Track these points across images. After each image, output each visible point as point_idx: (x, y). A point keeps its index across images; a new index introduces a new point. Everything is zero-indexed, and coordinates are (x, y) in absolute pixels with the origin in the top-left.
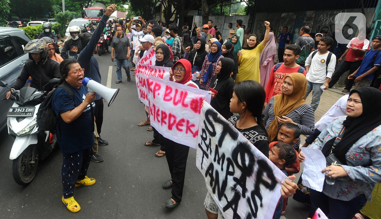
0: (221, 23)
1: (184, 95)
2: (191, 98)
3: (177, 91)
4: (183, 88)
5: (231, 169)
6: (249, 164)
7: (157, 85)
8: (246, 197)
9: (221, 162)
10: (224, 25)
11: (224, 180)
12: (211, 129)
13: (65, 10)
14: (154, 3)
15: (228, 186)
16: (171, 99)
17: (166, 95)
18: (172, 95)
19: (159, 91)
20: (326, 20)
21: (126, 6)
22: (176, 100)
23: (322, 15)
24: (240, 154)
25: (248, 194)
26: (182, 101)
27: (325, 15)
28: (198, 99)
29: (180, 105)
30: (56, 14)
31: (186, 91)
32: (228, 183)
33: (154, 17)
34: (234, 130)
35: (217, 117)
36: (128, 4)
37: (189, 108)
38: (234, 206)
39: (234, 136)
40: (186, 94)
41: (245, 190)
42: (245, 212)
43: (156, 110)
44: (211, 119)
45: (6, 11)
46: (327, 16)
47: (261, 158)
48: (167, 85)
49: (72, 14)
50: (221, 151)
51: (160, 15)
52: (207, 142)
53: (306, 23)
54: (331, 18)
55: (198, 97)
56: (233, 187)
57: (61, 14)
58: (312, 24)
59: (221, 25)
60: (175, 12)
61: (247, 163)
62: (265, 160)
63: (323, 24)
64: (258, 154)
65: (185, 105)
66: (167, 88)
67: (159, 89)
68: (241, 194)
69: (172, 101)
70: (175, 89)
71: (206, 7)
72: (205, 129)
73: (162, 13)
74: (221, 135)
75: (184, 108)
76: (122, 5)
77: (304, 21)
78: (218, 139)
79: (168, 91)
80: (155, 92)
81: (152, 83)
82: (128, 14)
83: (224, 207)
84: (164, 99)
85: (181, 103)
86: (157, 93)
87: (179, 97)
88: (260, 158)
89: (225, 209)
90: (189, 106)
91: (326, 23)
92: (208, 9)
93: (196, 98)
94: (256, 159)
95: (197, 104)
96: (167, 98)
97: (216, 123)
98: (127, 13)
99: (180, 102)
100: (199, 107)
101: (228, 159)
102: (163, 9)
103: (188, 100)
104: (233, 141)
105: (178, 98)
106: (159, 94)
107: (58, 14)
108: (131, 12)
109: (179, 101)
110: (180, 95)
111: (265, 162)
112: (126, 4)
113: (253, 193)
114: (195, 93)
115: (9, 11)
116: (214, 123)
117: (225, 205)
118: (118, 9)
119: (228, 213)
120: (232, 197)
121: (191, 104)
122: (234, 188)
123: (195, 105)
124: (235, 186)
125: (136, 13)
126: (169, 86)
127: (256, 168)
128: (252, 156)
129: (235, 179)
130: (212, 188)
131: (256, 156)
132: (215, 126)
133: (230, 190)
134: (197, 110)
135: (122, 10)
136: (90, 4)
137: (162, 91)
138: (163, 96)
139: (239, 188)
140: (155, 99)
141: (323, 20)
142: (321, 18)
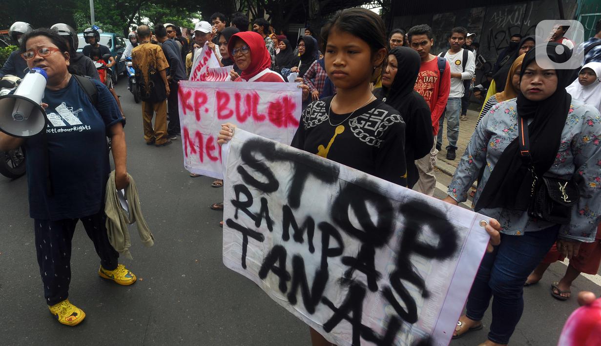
1: (253, 100)
2: (268, 102)
3: (238, 97)
4: (248, 88)
5: (333, 244)
6: (381, 221)
7: (198, 95)
8: (380, 288)
9: (305, 236)
11: (319, 269)
12: (262, 179)
15: (330, 278)
16: (231, 113)
17: (220, 108)
18: (232, 105)
19: (207, 106)
20: (502, 21)
22: (242, 113)
23: (495, 13)
24: (352, 206)
25: (384, 282)
26: (252, 112)
28: (281, 101)
29: (250, 119)
30: (79, 28)
31: (254, 93)
32: (330, 273)
34: (324, 163)
35: (275, 149)
37: (267, 121)
38: (351, 314)
39: (328, 176)
40: (256, 98)
41: (373, 276)
42: (383, 317)
43: (205, 140)
44: (259, 157)
46: (503, 14)
47: (409, 199)
48: (217, 90)
50: (299, 216)
52: (255, 208)
54: (510, 17)
55: (279, 97)
56: (344, 277)
58: (481, 28)
61: (374, 218)
62: (419, 200)
63: (498, 27)
64: (400, 193)
65: (259, 118)
66: (220, 95)
67: (205, 101)
68: (365, 285)
69: (234, 116)
70: (234, 93)
72: (244, 183)
74: (291, 182)
75: (259, 123)
78: (287, 193)
79: (223, 101)
80: (200, 109)
81: (189, 94)
83: (326, 321)
84: (220, 117)
85: (251, 115)
86: (202, 110)
87: (245, 107)
88: (406, 200)
89: (329, 326)
90: (267, 117)
91: (502, 25)
93: (276, 99)
94: (395, 205)
95: (280, 110)
96: (225, 112)
97: (274, 163)
99: (249, 115)
100: (283, 115)
101: (324, 227)
103: (262, 108)
104: (328, 186)
105: (243, 108)
106: (207, 110)
109: (247, 114)
110: (245, 103)
111: (421, 203)
113: (395, 278)
114: (273, 92)
116: (268, 164)
117: (329, 318)
119: (339, 332)
120: (343, 298)
121: (270, 113)
122: (346, 280)
123: (276, 113)
124: (348, 274)
126: (222, 92)
127: (400, 222)
128: (382, 201)
129: (346, 261)
130: (286, 294)
131: (396, 198)
132: (272, 170)
133: (338, 286)
134: (282, 121)
137: (212, 103)
138: (215, 111)
139: (360, 276)
140: (199, 123)
141: (498, 20)
142: (494, 18)
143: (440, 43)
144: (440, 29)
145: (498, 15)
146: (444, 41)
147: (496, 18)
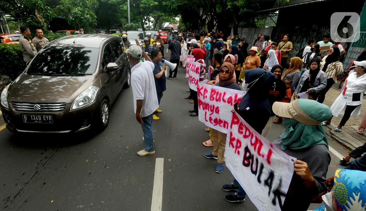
0: (252, 34)
10: (254, 35)
13: (131, 23)
14: (200, 16)
20: (325, 32)
21: (178, 19)
23: (322, 28)
27: (324, 28)
30: (123, 26)
33: (201, 28)
36: (179, 17)
45: (94, 24)
46: (325, 28)
49: (136, 25)
51: (205, 27)
53: (311, 34)
54: (328, 30)
57: (128, 26)
58: (315, 34)
59: (252, 35)
60: (216, 25)
71: (236, 21)
73: (206, 25)
76: (174, 18)
77: (310, 33)
82: (178, 26)
92: (237, 22)
98: (178, 24)
102: (207, 21)
107: (125, 26)
108: (182, 24)
112: (177, 17)
115: (96, 24)
118: (171, 21)
125: (185, 25)
135: (174, 22)
136: (148, 17)
141: (323, 31)
142: (321, 30)
143: (297, 41)
144: (298, 34)
145: (323, 29)
146: (299, 40)
147: (322, 30)
